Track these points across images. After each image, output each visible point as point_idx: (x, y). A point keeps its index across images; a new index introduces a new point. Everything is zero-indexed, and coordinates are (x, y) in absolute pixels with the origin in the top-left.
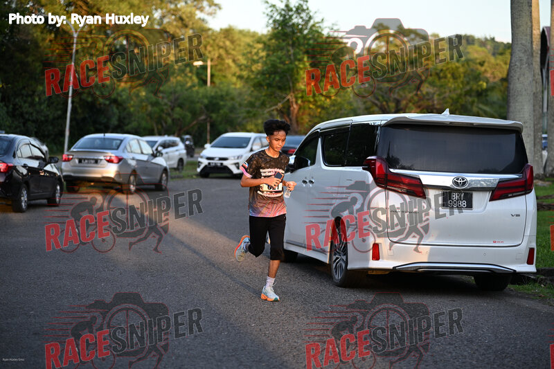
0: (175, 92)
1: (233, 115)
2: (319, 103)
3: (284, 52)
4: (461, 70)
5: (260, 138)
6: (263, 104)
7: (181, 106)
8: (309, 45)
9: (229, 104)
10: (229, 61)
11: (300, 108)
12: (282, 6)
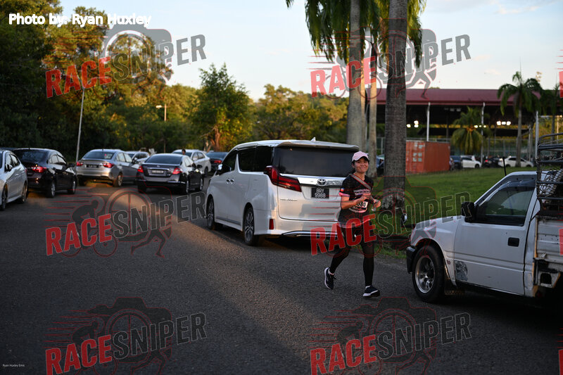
0: (145, 124)
1: (180, 139)
2: (233, 132)
3: (211, 101)
4: (317, 113)
5: (197, 153)
6: (199, 133)
7: (149, 133)
8: (227, 97)
9: (178, 132)
10: (178, 106)
11: (221, 136)
12: (211, 72)
